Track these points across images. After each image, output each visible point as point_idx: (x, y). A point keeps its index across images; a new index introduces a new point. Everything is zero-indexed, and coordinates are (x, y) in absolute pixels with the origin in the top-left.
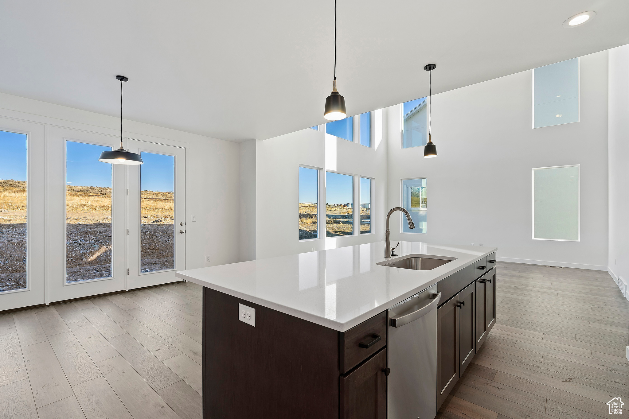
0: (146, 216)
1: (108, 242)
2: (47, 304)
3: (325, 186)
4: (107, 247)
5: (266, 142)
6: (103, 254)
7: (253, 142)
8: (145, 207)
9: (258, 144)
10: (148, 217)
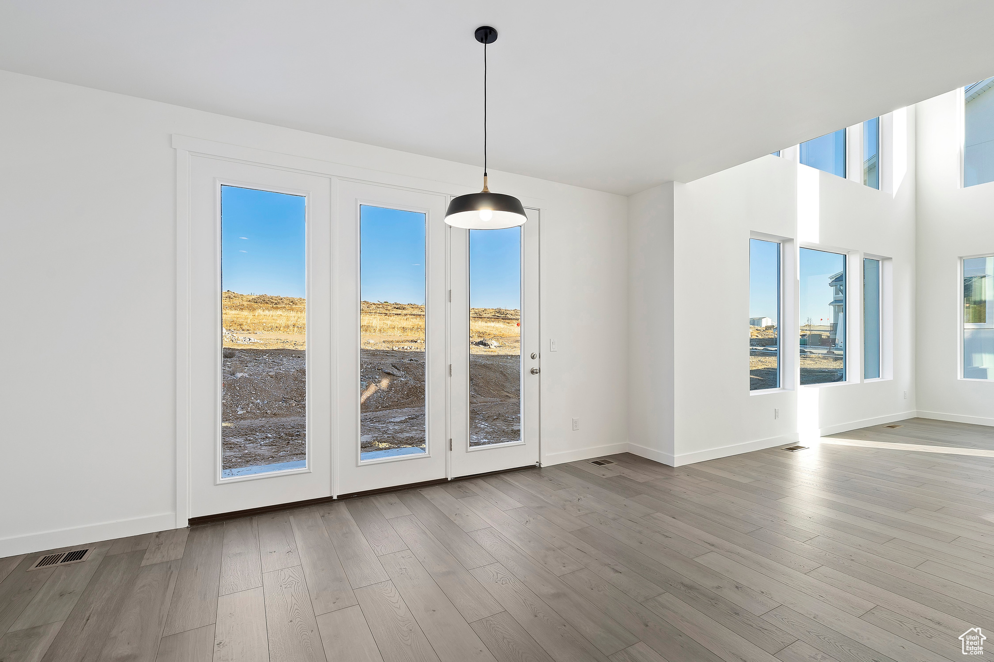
0: (415, 339)
1: (377, 377)
2: (335, 498)
3: (798, 278)
4: (376, 385)
5: (691, 186)
6: (372, 395)
7: (667, 186)
8: (412, 327)
9: (678, 190)
10: (419, 341)
